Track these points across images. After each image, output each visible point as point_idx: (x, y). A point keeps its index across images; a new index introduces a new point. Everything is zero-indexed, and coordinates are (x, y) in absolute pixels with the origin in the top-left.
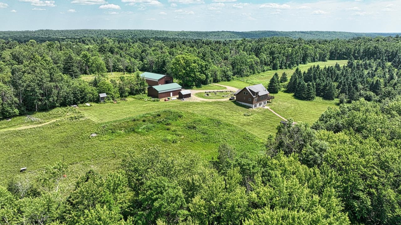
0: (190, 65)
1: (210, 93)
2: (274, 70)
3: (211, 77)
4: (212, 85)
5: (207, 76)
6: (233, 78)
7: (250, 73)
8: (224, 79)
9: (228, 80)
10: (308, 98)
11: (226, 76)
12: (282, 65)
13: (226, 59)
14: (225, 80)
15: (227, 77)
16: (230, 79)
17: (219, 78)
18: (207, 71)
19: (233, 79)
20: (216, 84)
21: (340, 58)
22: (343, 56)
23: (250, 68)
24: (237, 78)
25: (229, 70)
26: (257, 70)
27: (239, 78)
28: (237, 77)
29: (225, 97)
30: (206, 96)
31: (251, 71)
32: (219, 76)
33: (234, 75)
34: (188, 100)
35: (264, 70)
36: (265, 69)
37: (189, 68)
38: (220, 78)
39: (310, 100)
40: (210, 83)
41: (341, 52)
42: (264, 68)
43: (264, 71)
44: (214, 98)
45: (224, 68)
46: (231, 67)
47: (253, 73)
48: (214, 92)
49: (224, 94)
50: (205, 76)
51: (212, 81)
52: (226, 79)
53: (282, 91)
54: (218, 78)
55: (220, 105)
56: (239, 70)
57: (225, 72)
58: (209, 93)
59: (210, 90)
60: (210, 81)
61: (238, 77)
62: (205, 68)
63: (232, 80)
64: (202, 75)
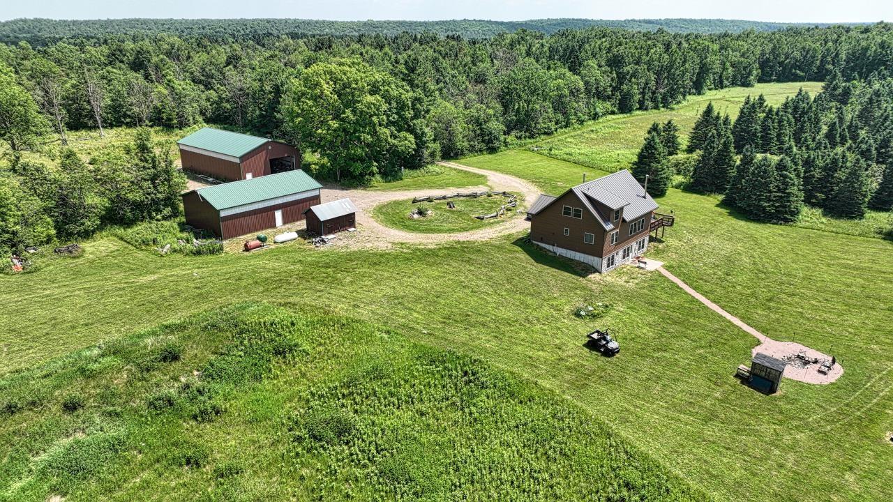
0: (358, 102)
1: (431, 201)
2: (621, 113)
3: (434, 140)
4: (437, 169)
5: (419, 137)
6: (505, 142)
7: (556, 123)
8: (477, 148)
9: (489, 148)
10: (781, 214)
11: (482, 135)
12: (643, 97)
13: (480, 79)
14: (481, 150)
15: (487, 138)
16: (496, 144)
17: (461, 143)
18: (419, 121)
19: (506, 144)
20: (452, 164)
21: (786, 75)
22: (794, 71)
23: (555, 110)
24: (519, 142)
25: (494, 115)
26: (576, 114)
27: (523, 141)
28: (516, 137)
29: (485, 221)
30: (416, 216)
31: (560, 116)
32: (460, 136)
33: (507, 133)
34: (340, 243)
35: (596, 114)
36: (598, 109)
37: (354, 112)
38: (466, 144)
39: (786, 221)
40: (432, 163)
41: (788, 61)
42: (595, 109)
43: (595, 117)
44: (446, 226)
45: (477, 109)
46: (499, 107)
47: (564, 124)
48: (444, 198)
49: (483, 207)
50: (413, 140)
51: (439, 154)
52: (483, 146)
53: (677, 187)
54: (459, 145)
55: (469, 261)
56: (522, 116)
57: (481, 124)
58: (425, 205)
59: (431, 187)
60: (432, 155)
61: (520, 138)
62: (413, 109)
63: (502, 148)
64: (403, 134)
